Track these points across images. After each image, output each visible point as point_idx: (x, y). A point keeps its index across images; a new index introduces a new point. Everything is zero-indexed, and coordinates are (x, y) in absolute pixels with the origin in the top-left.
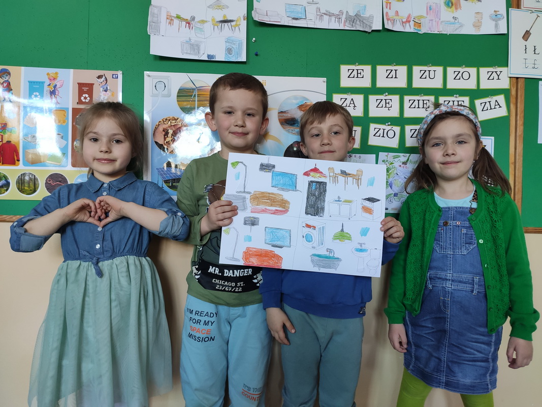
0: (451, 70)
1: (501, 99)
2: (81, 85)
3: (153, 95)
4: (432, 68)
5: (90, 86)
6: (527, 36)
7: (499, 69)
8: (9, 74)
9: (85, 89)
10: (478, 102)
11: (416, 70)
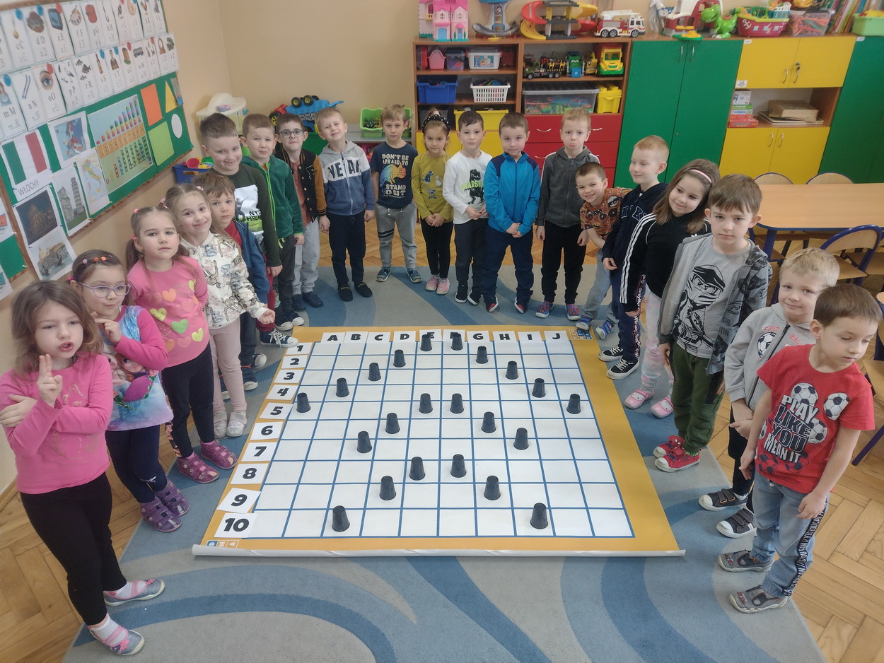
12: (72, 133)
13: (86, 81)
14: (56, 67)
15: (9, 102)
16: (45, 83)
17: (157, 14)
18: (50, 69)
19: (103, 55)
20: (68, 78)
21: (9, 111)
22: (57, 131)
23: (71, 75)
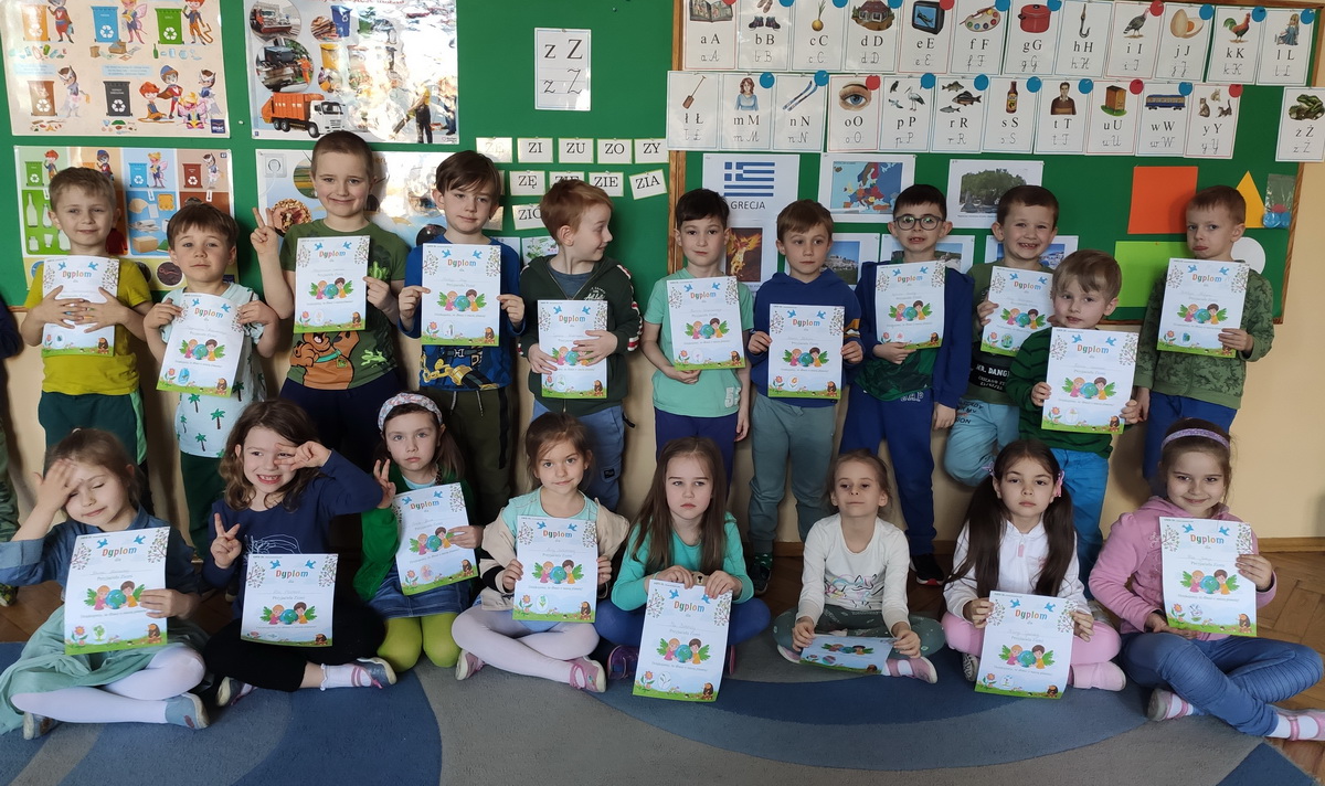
0: (601, 143)
1: (659, 174)
2: (187, 167)
3: (268, 176)
4: (581, 141)
5: (197, 167)
6: (688, 102)
7: (656, 141)
8: (108, 156)
9: (192, 170)
10: (632, 179)
11: (563, 142)
12: (871, 181)
13: (955, 116)
14: (886, 84)
15: (754, 107)
16: (849, 101)
17: (1285, 48)
18: (873, 82)
19: (1034, 85)
20: (909, 104)
21: (746, 120)
22: (838, 170)
23: (920, 100)
